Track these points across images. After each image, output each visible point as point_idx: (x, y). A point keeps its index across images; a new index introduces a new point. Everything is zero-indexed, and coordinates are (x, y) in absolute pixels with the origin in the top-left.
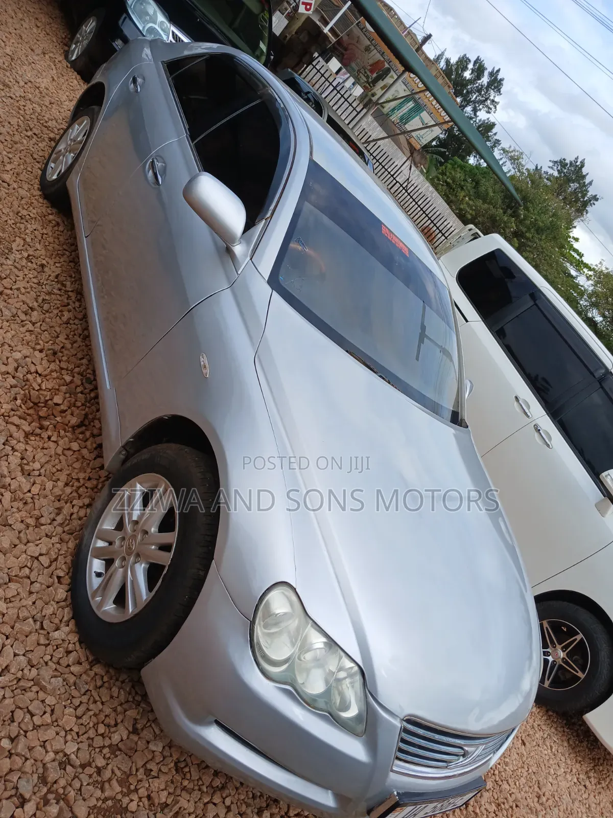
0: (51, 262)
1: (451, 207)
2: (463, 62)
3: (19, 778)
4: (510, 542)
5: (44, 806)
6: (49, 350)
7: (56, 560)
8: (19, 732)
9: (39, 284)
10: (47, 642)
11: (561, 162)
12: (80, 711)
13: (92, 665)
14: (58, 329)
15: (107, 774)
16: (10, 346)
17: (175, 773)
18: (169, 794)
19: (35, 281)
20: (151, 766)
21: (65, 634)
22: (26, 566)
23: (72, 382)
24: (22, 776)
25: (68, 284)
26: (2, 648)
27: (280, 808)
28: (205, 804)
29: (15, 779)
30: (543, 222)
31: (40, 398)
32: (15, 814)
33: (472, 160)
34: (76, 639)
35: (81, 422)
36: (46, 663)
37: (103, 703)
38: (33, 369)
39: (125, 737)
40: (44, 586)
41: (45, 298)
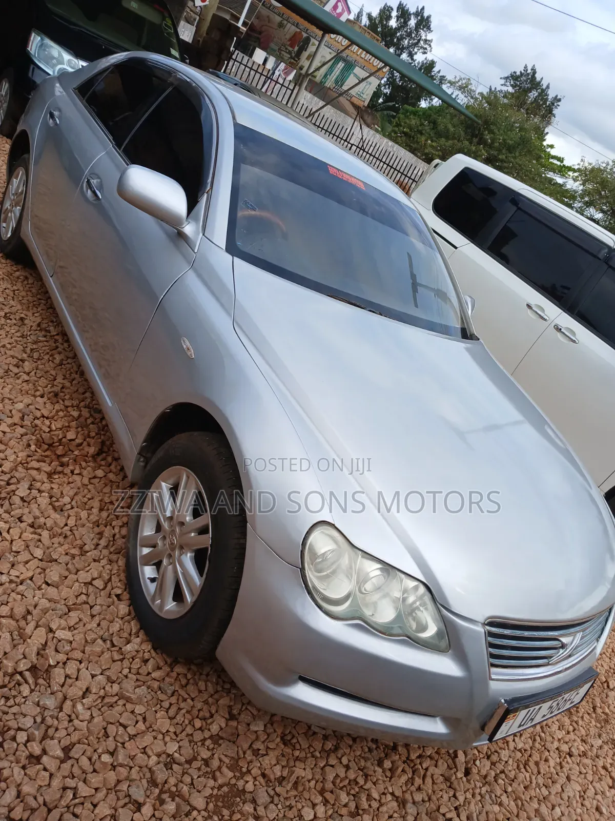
0: (30, 314)
1: (416, 155)
2: (385, 13)
3: (129, 786)
4: (562, 446)
5: (161, 805)
6: (50, 393)
7: (110, 580)
8: (116, 745)
9: (22, 336)
10: (121, 657)
11: (512, 76)
12: (172, 712)
13: (172, 667)
14: (53, 373)
15: (215, 763)
16: (10, 399)
17: (283, 746)
18: (283, 767)
19: (19, 334)
20: (258, 745)
21: (137, 645)
22: (82, 593)
23: (80, 416)
24: (131, 784)
25: (52, 328)
26: (78, 673)
27: (400, 755)
28: (322, 769)
29: (125, 787)
30: (511, 140)
31: (53, 439)
32: (134, 818)
33: (423, 104)
34: (150, 647)
35: (99, 450)
36: (126, 677)
37: (193, 699)
38: (38, 414)
39: (223, 725)
40: (104, 607)
41: (32, 347)
